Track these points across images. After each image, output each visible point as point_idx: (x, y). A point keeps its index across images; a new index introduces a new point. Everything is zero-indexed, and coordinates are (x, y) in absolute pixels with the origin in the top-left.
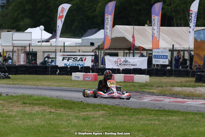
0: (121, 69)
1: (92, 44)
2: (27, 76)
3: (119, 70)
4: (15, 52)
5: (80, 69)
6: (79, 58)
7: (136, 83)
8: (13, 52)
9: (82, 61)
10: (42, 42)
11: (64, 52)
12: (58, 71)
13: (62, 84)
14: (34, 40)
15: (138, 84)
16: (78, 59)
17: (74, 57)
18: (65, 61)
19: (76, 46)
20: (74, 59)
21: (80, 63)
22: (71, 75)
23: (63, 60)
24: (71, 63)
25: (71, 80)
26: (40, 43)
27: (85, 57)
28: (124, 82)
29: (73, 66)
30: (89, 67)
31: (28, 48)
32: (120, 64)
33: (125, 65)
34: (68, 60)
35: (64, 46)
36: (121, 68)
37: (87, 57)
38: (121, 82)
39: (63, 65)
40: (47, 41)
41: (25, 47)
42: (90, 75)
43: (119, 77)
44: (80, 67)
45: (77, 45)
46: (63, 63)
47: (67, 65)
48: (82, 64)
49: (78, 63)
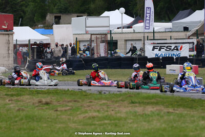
1: (186, 29)
2: (110, 70)
4: (93, 41)
5: (175, 60)
6: (173, 46)
8: (91, 41)
9: (177, 50)
10: (123, 28)
11: (154, 39)
14: (113, 25)
16: (172, 48)
17: (166, 45)
18: (156, 51)
19: (165, 32)
20: (167, 47)
21: (175, 52)
23: (153, 50)
24: (163, 53)
26: (120, 30)
27: (180, 45)
29: (166, 57)
30: (186, 57)
31: (109, 36)
34: (160, 50)
35: (154, 32)
37: (184, 45)
39: (154, 56)
40: (129, 27)
41: (106, 35)
44: (175, 58)
45: (167, 30)
46: (153, 54)
47: (159, 55)
48: (178, 53)
49: (173, 53)
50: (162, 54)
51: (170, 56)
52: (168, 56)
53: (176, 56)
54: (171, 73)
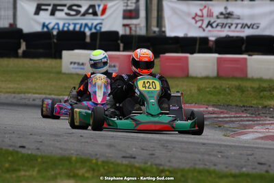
0: (212, 39)
3: (204, 40)
5: (88, 40)
6: (85, 5)
7: (253, 80)
9: (95, 14)
12: (23, 46)
13: (30, 84)
15: (256, 85)
16: (82, 11)
17: (69, 2)
18: (45, 17)
20: (71, 7)
21: (91, 20)
22: (60, 57)
23: (37, 13)
25: (60, 73)
27: (102, 3)
28: (219, 77)
29: (68, 32)
30: (116, 33)
32: (210, 24)
33: (223, 26)
34: (52, 14)
36: (213, 35)
37: (110, 4)
38: (207, 78)
39: (38, 29)
42: (117, 58)
43: (202, 64)
44: (88, 32)
46: (37, 22)
47: (51, 26)
48: (95, 22)
49: (84, 22)
50: (58, 24)
51: (77, 28)
52: (71, 28)
53: (90, 29)
54: (74, 71)
